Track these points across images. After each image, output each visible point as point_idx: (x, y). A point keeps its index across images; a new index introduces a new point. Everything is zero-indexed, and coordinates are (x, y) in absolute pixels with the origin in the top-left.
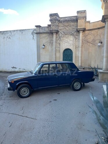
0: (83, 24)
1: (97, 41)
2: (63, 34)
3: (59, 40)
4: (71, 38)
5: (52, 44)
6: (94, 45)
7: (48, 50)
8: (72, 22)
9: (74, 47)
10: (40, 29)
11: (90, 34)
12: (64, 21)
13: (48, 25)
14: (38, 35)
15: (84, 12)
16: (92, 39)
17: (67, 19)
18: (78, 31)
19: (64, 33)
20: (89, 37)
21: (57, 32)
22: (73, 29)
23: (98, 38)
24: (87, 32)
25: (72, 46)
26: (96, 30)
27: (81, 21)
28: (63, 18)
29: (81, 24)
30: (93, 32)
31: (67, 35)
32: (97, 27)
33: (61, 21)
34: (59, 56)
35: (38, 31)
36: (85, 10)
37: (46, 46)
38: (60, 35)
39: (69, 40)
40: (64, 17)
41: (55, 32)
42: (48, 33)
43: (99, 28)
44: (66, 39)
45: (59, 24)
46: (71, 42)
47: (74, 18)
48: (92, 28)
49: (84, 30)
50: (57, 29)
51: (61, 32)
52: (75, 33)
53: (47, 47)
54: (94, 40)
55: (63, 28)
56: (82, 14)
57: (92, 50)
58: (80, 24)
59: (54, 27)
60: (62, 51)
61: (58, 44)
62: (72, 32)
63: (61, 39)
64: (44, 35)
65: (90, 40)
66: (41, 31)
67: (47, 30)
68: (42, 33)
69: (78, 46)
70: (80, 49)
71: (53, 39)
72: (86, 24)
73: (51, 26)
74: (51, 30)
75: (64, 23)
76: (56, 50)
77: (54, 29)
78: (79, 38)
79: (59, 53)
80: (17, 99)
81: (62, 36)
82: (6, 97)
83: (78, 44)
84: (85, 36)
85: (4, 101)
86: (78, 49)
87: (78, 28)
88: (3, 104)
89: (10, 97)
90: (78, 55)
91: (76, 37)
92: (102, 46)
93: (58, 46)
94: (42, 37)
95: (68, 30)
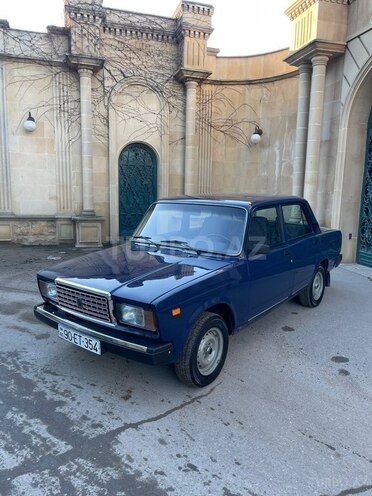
0: (201, 55)
1: (241, 126)
2: (118, 79)
3: (102, 104)
4: (153, 102)
5: (71, 115)
6: (232, 137)
7: (52, 141)
8: (157, 39)
9: (166, 139)
10: (11, 41)
11: (218, 96)
12: (124, 29)
13: (48, 27)
15: (208, 10)
16: (224, 116)
17: (134, 19)
18: (181, 80)
19: (125, 77)
20: (216, 106)
21: (97, 67)
22: (161, 67)
23: (245, 114)
24: (207, 88)
25: (156, 135)
26: (238, 87)
27: (196, 45)
28: (120, 11)
29: (196, 54)
30: (228, 91)
31: (134, 89)
32: (243, 78)
33: (113, 24)
34: (104, 170)
36: (211, 7)
37: (42, 125)
38: (108, 83)
39: (141, 109)
40: (126, 12)
41: (88, 67)
42: (50, 63)
43: (250, 83)
44: (133, 104)
45: (103, 36)
46: (152, 119)
47: (163, 25)
48: (224, 78)
49: (203, 79)
50: (97, 54)
51: (109, 71)
52: (168, 85)
53: (47, 127)
54: (231, 123)
55: (119, 53)
56: (199, 16)
57: (225, 152)
58: (191, 53)
59: (86, 43)
60: (115, 153)
61: (98, 121)
62: (158, 81)
63: (114, 99)
64: (31, 71)
65: (218, 120)
66: (15, 49)
67: (43, 48)
68: (17, 59)
69: (179, 136)
70: (189, 148)
71: (75, 95)
72: (207, 57)
73: (73, 37)
74: (74, 53)
75: (123, 34)
76: (93, 146)
77: (86, 51)
78: (181, 108)
79: (105, 159)
80: (189, 403)
81: (118, 88)
82: (101, 404)
83: (179, 129)
84: (202, 103)
85: (141, 432)
86: (179, 147)
87: (186, 66)
88: (179, 456)
89: (126, 398)
90: (179, 170)
91: (172, 100)
92: (262, 145)
93: (101, 128)
94: (17, 79)
95: (138, 68)
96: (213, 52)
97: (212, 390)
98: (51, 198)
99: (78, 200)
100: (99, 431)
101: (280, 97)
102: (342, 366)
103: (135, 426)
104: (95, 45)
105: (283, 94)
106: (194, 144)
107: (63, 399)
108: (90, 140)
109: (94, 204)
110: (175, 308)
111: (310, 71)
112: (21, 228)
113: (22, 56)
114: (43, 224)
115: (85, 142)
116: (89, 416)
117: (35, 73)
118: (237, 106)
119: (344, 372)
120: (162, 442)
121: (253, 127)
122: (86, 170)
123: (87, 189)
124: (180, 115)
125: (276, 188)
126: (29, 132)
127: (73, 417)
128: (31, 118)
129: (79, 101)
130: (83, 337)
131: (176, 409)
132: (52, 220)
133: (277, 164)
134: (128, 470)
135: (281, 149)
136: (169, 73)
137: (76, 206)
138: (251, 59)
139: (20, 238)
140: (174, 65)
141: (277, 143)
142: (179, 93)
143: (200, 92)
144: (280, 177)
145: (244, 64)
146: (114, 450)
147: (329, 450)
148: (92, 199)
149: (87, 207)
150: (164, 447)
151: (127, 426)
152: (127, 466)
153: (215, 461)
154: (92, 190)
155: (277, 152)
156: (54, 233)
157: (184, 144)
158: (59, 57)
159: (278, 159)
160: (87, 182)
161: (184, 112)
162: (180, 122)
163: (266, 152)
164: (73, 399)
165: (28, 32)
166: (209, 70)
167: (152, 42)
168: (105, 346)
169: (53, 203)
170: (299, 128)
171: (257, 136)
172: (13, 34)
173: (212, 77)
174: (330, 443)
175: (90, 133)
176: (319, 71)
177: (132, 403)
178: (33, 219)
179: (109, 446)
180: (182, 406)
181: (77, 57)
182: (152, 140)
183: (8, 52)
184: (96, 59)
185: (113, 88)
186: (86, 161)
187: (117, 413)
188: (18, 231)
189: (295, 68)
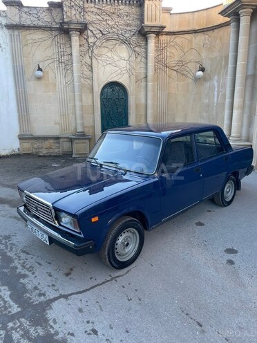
0: (158, 13)
1: (189, 65)
2: (98, 36)
3: (87, 55)
4: (123, 51)
5: (66, 65)
6: (182, 74)
7: (55, 84)
8: (126, 4)
9: (133, 78)
10: (23, 14)
11: (172, 44)
13: (48, 3)
14: (16, 33)
16: (177, 59)
18: (143, 34)
19: (102, 33)
20: (170, 51)
21: (83, 29)
22: (128, 25)
23: (192, 56)
24: (163, 38)
25: (126, 76)
26: (186, 36)
27: (154, 6)
29: (154, 13)
30: (179, 39)
31: (110, 43)
32: (191, 28)
34: (90, 103)
35: (16, 20)
37: (48, 73)
38: (91, 40)
39: (115, 57)
41: (76, 30)
43: (195, 32)
44: (109, 54)
45: (86, 5)
46: (123, 64)
48: (176, 29)
49: (160, 31)
50: (81, 20)
51: (92, 31)
52: (134, 38)
53: (51, 75)
54: (182, 63)
55: (98, 17)
57: (177, 86)
58: (150, 13)
59: (74, 12)
60: (98, 90)
61: (85, 68)
62: (127, 35)
63: (96, 51)
64: (38, 35)
65: (172, 61)
66: (27, 20)
67: (46, 19)
68: (29, 28)
69: (143, 76)
70: (150, 84)
71: (68, 50)
72: (162, 15)
73: (65, 9)
74: (66, 20)
75: (101, 3)
76: (82, 86)
77: (74, 18)
78: (143, 55)
79: (91, 95)
80: (109, 281)
81: (98, 43)
82: (50, 278)
83: (143, 70)
84: (159, 49)
85: (69, 302)
86: (143, 84)
87: (146, 23)
88: (88, 322)
89: (67, 275)
90: (143, 101)
91: (137, 49)
92: (204, 79)
93: (87, 73)
94: (29, 42)
95: (112, 27)
96: (168, 10)
97: (128, 271)
98: (55, 124)
99: (73, 125)
100: (42, 299)
101: (218, 41)
102: (230, 257)
103: (66, 297)
104: (80, 13)
105: (221, 39)
106: (154, 81)
107: (27, 273)
108: (80, 82)
109: (84, 127)
110: (94, 216)
111: (238, 21)
112: (37, 144)
113: (32, 25)
114: (52, 141)
115: (76, 84)
116: (39, 287)
117: (41, 36)
118: (186, 50)
119: (231, 262)
120: (80, 310)
121: (198, 66)
122: (78, 104)
123: (78, 117)
124: (143, 60)
125: (215, 112)
126: (39, 78)
127: (29, 287)
128: (40, 69)
129: (71, 54)
130: (40, 232)
131: (98, 285)
132: (57, 138)
133: (216, 93)
134: (51, 330)
135: (219, 82)
136: (134, 29)
137: (72, 129)
138: (196, 14)
139: (37, 151)
140: (138, 22)
141: (216, 78)
142: (142, 43)
143: (158, 42)
144: (217, 104)
145: (191, 18)
146: (47, 314)
147: (198, 327)
148: (83, 124)
149: (80, 129)
150: (80, 314)
151: (61, 296)
152: (52, 327)
153: (112, 328)
154: (82, 118)
155: (216, 84)
156: (59, 147)
157: (146, 81)
158: (57, 24)
159: (216, 90)
160: (78, 112)
161: (146, 58)
162: (143, 65)
163: (207, 84)
164: (33, 273)
165: (35, 8)
166: (164, 25)
167: (122, 7)
168: (51, 239)
169: (57, 127)
170: (230, 66)
171: (200, 73)
172: (25, 9)
173: (166, 30)
174: (200, 320)
175: (80, 77)
176: (245, 20)
177: (70, 279)
178: (45, 138)
179: (44, 311)
180: (103, 283)
181: (67, 23)
182: (123, 80)
183: (22, 23)
184: (81, 23)
185: (94, 43)
186: (77, 98)
187: (58, 285)
188: (35, 146)
189: (227, 19)
